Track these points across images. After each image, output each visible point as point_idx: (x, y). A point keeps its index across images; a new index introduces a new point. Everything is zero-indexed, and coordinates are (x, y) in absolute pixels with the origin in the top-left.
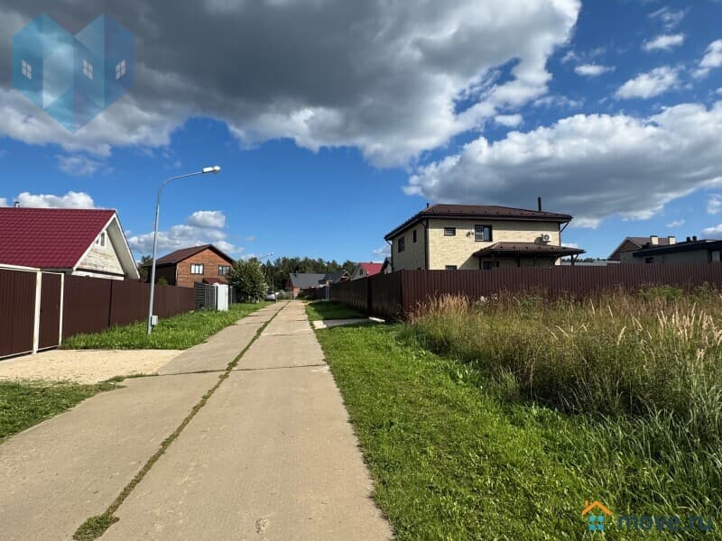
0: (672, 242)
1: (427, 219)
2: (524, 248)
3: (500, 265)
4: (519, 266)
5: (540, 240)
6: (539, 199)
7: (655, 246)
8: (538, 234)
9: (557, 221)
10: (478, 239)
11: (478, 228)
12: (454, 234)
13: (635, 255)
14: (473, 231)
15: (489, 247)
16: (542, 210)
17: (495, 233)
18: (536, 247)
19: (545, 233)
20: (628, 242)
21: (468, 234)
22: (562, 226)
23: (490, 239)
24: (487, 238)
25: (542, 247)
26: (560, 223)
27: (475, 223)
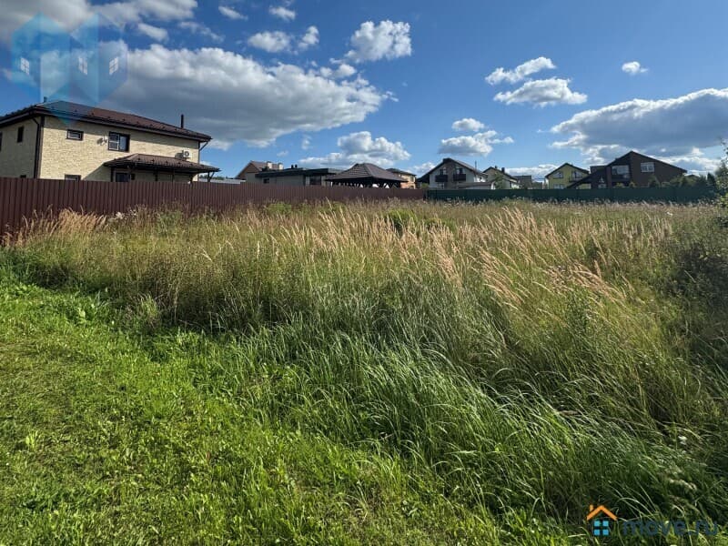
0: (281, 168)
1: (43, 117)
2: (163, 162)
3: (136, 177)
4: (156, 180)
5: (181, 156)
6: (182, 116)
7: (270, 170)
8: (179, 150)
9: (198, 140)
10: (112, 147)
11: (113, 136)
12: (81, 139)
13: (257, 176)
14: (106, 138)
15: (125, 158)
16: (184, 127)
17: (133, 144)
18: (175, 162)
19: (185, 150)
20: (251, 165)
21: (100, 141)
22: (202, 145)
23: (127, 149)
24: (123, 147)
25: (182, 163)
26: (200, 142)
27: (108, 130)
